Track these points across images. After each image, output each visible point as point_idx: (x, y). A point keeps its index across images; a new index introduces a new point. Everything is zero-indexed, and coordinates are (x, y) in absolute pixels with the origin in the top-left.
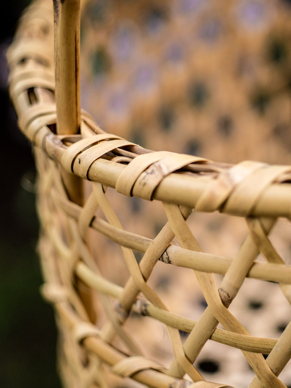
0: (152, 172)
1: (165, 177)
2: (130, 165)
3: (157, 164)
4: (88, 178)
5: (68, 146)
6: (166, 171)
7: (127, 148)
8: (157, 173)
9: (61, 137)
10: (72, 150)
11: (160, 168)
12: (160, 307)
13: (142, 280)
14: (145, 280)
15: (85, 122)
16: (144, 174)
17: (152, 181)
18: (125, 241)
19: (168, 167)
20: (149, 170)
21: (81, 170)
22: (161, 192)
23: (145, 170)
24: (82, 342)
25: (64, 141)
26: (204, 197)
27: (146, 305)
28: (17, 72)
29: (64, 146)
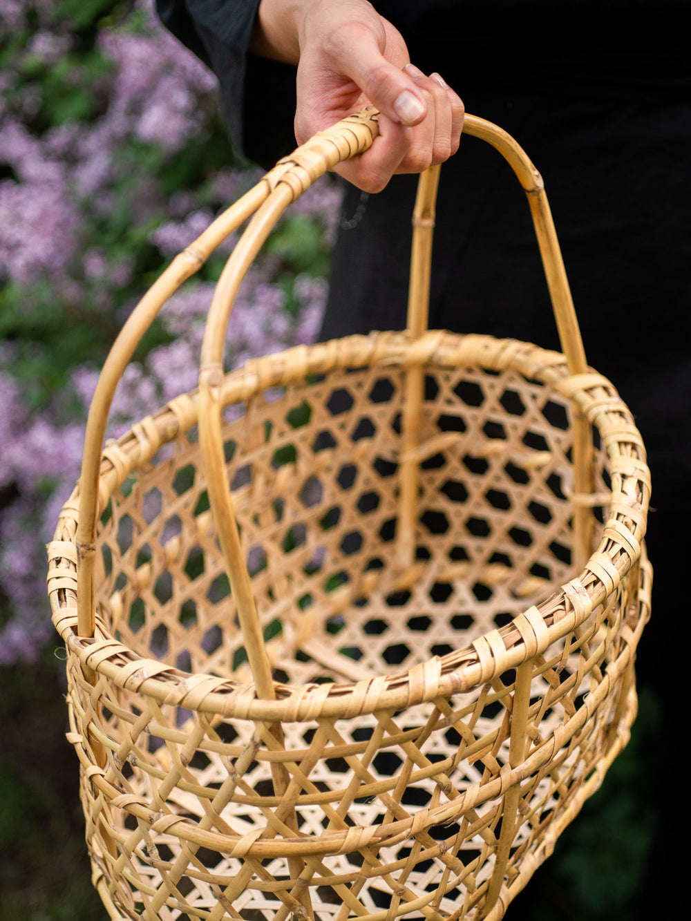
0: (137, 676)
1: (145, 680)
2: (125, 667)
3: (141, 670)
4: (96, 670)
5: (86, 646)
6: (146, 677)
7: (125, 654)
8: (140, 677)
9: (81, 638)
10: (86, 651)
11: (142, 673)
12: (144, 761)
13: (132, 743)
14: (134, 742)
15: (98, 626)
16: (132, 676)
17: (137, 682)
18: (121, 715)
19: (147, 673)
20: (136, 674)
21: (93, 665)
22: (142, 688)
23: (133, 674)
24: (91, 778)
25: (82, 642)
26: (168, 697)
27: (135, 759)
28: (53, 572)
29: (82, 646)
